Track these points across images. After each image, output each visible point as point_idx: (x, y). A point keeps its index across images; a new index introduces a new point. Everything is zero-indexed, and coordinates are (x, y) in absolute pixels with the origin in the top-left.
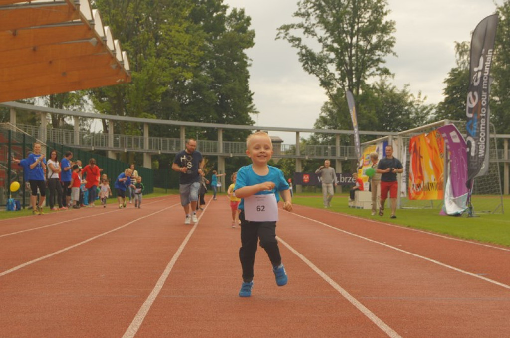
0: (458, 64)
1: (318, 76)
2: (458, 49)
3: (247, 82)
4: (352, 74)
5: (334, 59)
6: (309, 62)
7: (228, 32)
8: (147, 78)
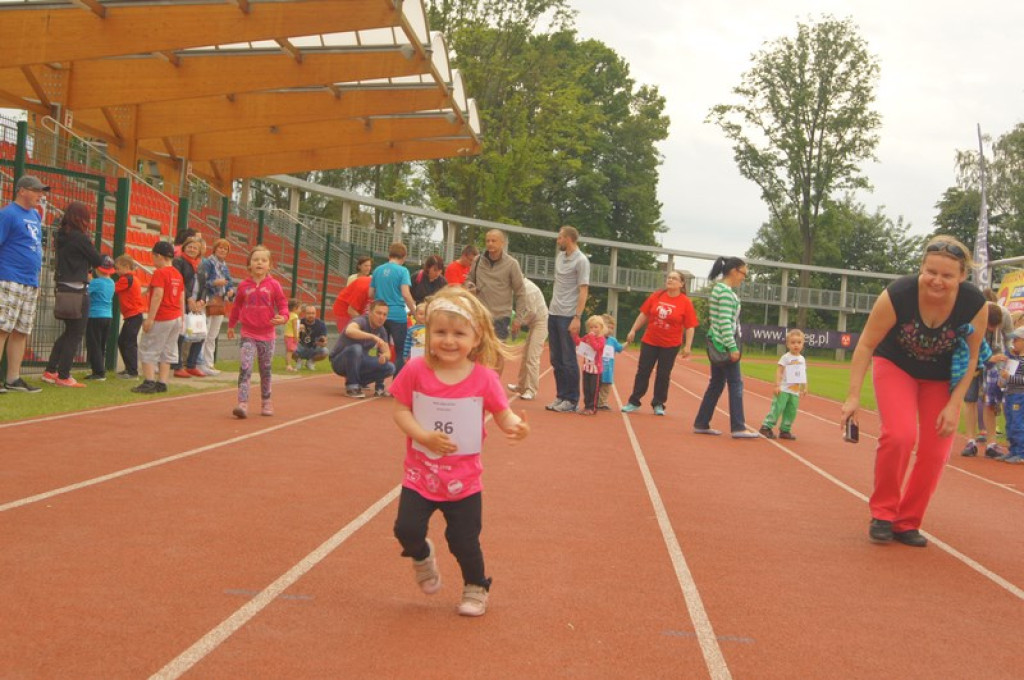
0: (958, 180)
1: (759, 183)
2: (959, 159)
3: (654, 188)
4: (809, 184)
5: (785, 161)
6: (749, 163)
7: (633, 117)
8: (512, 164)
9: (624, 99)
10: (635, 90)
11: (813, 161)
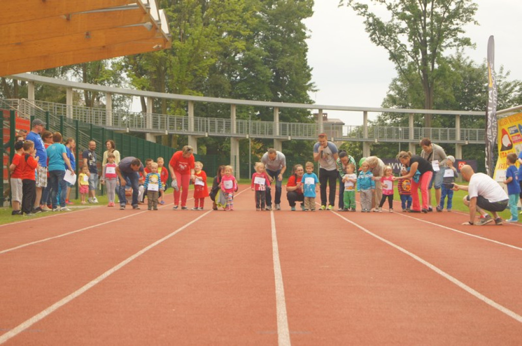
1: (386, 48)
3: (305, 56)
4: (426, 46)
5: (406, 29)
6: (377, 32)
7: (284, 1)
8: (192, 48)
11: (427, 27)
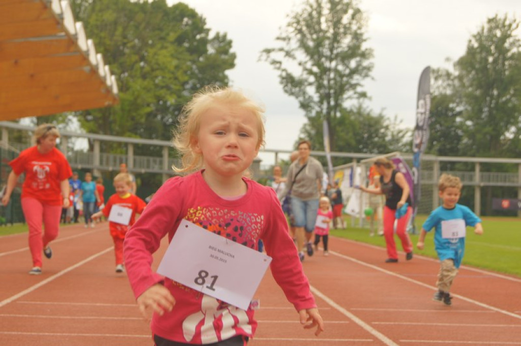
4: (330, 97)
5: (314, 82)
6: (289, 85)
7: (211, 54)
8: (132, 98)
9: (204, 42)
10: (211, 35)
11: (331, 81)
